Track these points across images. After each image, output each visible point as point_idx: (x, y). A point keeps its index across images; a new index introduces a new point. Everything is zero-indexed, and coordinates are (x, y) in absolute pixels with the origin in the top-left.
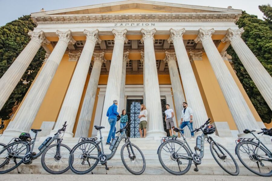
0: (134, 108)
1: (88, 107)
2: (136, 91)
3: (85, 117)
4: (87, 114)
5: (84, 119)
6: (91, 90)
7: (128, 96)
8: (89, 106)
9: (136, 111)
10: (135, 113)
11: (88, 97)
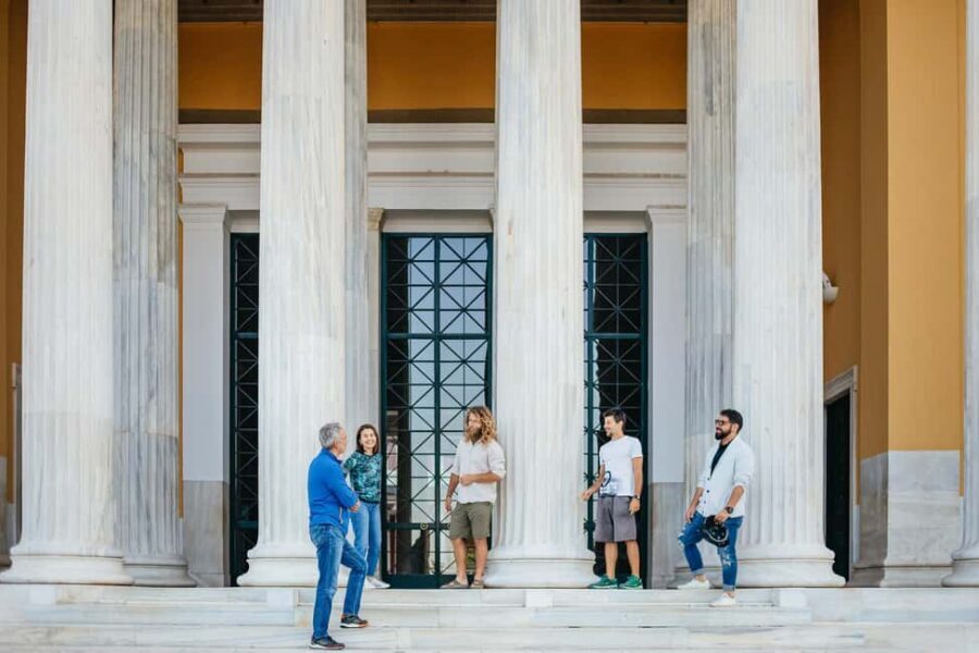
0: (429, 302)
1: (149, 355)
2: (446, 174)
3: (142, 420)
4: (151, 396)
5: (142, 430)
6: (145, 227)
7: (386, 215)
8: (150, 344)
9: (445, 318)
10: (438, 337)
11: (135, 283)
